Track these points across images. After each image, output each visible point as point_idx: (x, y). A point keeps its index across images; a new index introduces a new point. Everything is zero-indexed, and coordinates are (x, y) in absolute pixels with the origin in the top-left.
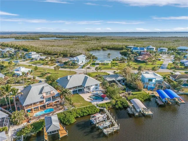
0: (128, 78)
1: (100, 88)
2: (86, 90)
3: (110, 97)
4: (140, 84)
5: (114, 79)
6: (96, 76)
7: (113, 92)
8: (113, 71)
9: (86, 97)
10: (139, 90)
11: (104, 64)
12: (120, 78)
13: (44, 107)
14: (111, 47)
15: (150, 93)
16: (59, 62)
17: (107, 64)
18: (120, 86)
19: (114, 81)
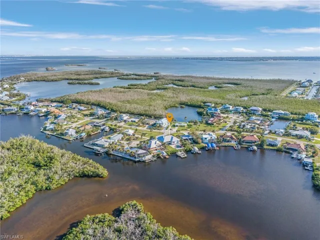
0: (194, 137)
1: (180, 143)
2: (173, 143)
3: (184, 147)
4: (200, 141)
5: (187, 138)
6: (177, 136)
7: (186, 144)
8: (188, 132)
9: (173, 146)
10: (199, 144)
11: (181, 126)
12: (190, 137)
13: (156, 150)
14: (189, 103)
15: (204, 145)
16: (147, 124)
17: (184, 126)
18: (190, 141)
19: (187, 139)
